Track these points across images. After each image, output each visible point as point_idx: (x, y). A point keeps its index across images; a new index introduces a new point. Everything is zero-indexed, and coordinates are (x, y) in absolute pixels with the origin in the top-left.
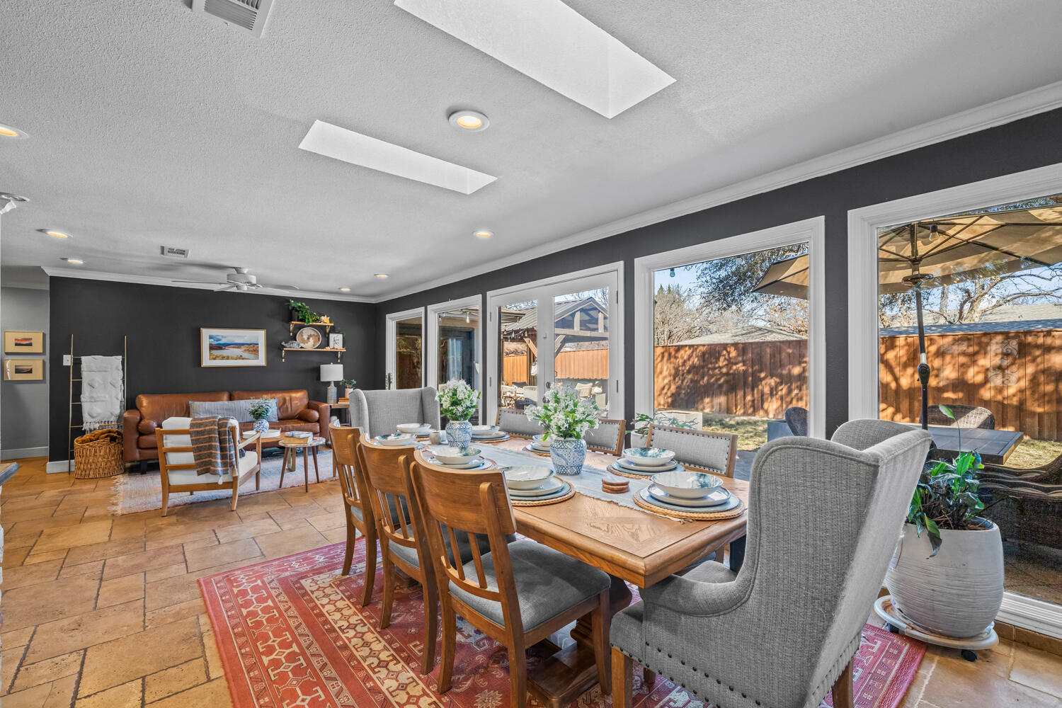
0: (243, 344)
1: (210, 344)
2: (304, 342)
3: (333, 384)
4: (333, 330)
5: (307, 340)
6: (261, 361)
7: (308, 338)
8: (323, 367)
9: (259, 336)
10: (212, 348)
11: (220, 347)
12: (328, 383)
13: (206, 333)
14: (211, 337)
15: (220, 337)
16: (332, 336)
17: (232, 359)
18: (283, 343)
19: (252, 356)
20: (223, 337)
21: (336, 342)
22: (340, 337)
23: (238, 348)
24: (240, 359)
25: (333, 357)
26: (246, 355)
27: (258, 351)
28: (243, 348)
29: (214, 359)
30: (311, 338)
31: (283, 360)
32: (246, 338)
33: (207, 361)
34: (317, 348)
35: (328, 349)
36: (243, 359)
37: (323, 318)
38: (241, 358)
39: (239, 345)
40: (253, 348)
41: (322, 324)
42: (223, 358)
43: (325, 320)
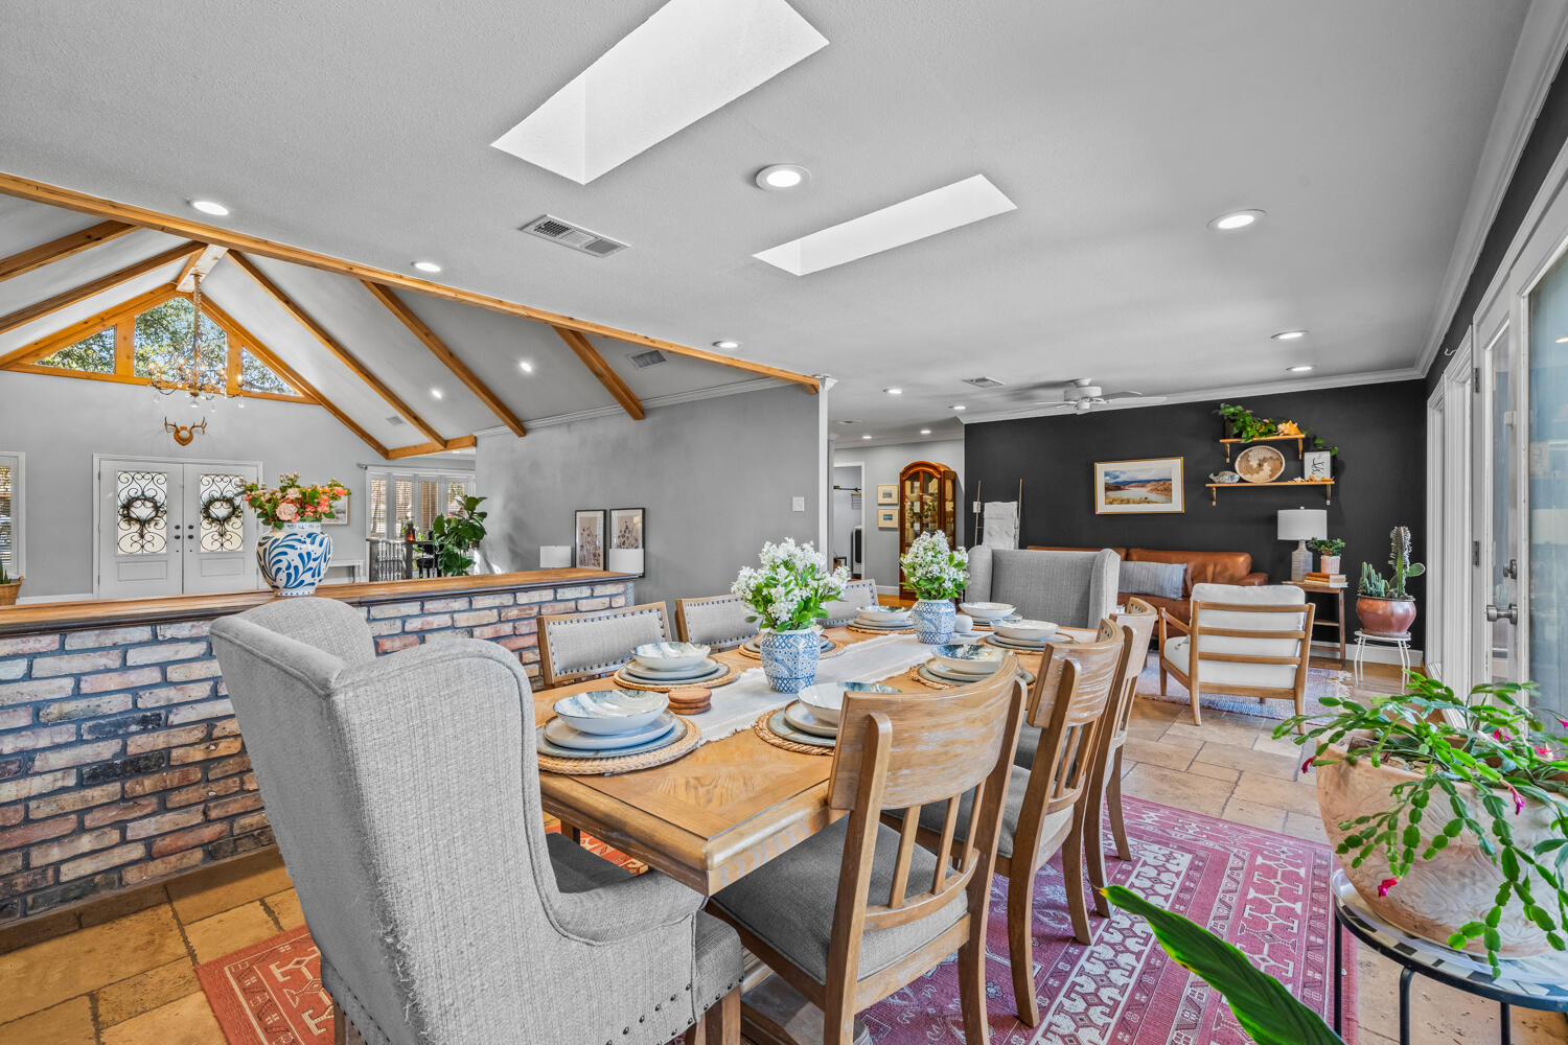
0: (1149, 481)
1: (1106, 484)
2: (1250, 470)
3: (1303, 546)
4: (1310, 445)
5: (1258, 468)
6: (1176, 504)
7: (1260, 465)
8: (1281, 513)
9: (1173, 468)
10: (1108, 488)
11: (1118, 487)
12: (1295, 545)
13: (1101, 469)
14: (1106, 474)
15: (1117, 473)
16: (1309, 457)
17: (1134, 502)
18: (1211, 476)
19: (1162, 498)
20: (1121, 472)
21: (1318, 467)
22: (1326, 457)
23: (1142, 486)
24: (1144, 502)
25: (1312, 496)
26: (1153, 496)
27: (1171, 490)
28: (1149, 487)
29: (1111, 503)
30: (1266, 465)
31: (1214, 503)
32: (1153, 472)
33: (1102, 508)
34: (1278, 480)
35: (1298, 481)
36: (1148, 502)
37: (1281, 427)
38: (1146, 501)
39: (1142, 483)
40: (1163, 486)
41: (1281, 437)
42: (1122, 501)
43: (1289, 430)
